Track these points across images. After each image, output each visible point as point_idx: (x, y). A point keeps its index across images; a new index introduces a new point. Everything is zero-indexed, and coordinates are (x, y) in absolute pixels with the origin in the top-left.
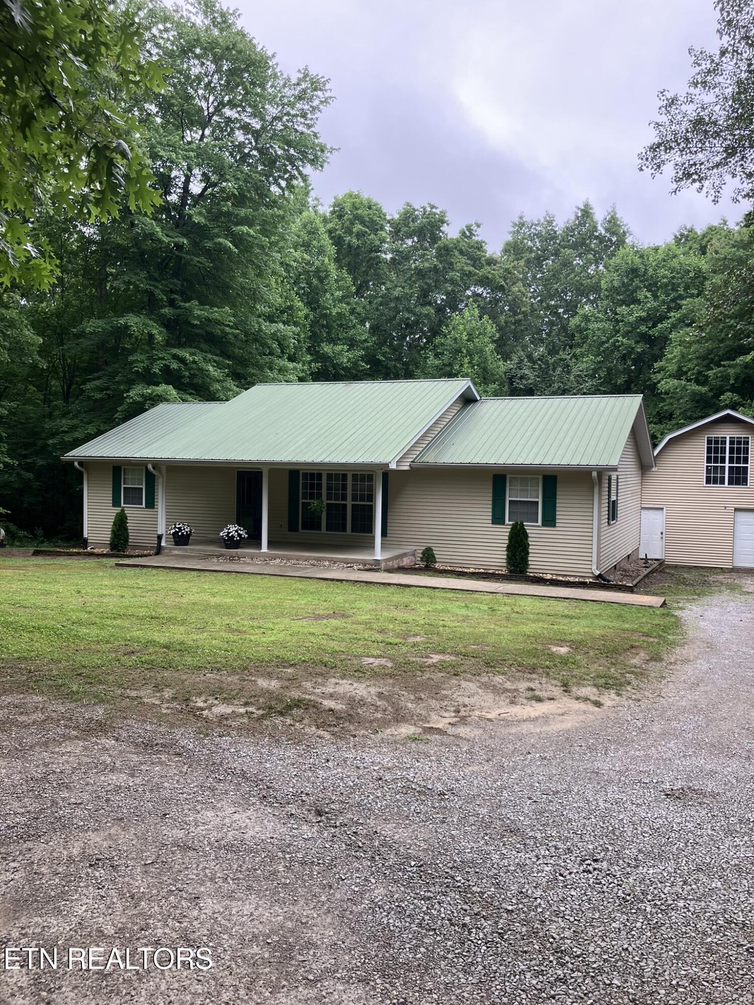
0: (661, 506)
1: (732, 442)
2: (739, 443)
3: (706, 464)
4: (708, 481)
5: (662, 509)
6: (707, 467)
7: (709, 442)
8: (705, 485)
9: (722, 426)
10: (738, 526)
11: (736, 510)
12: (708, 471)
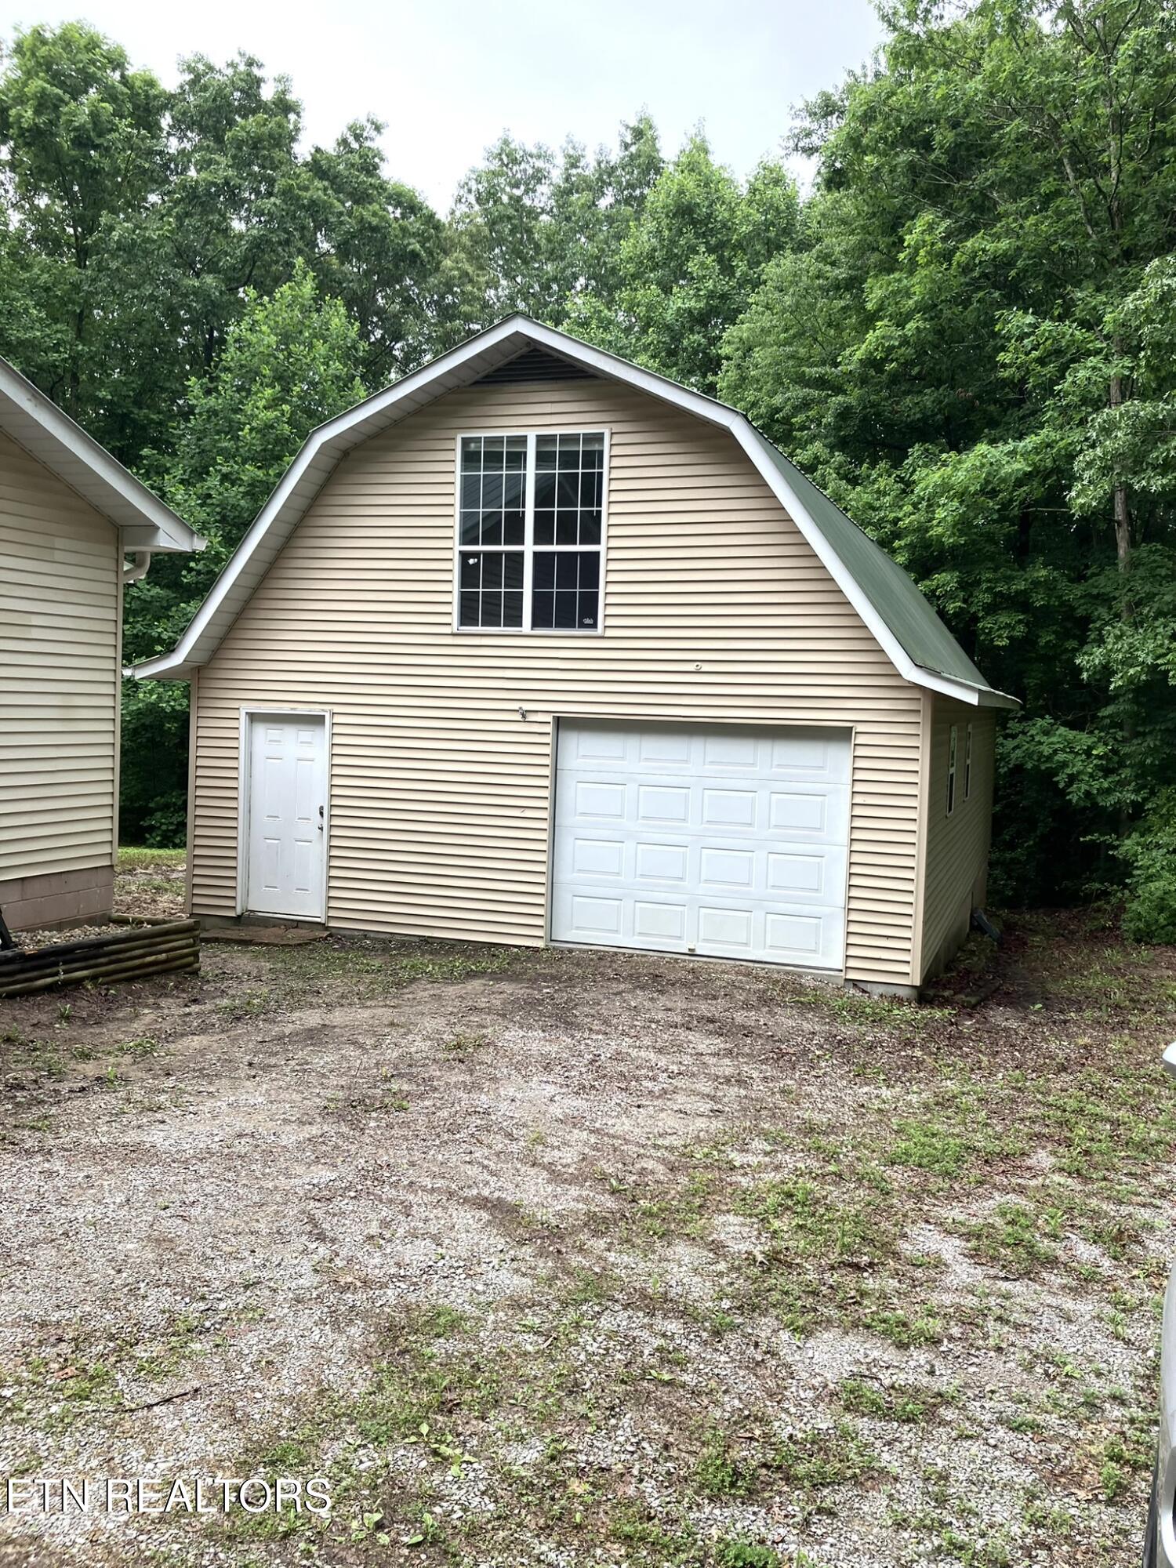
0: (315, 710)
1: (543, 458)
2: (569, 459)
3: (459, 548)
4: (468, 616)
5: (318, 720)
6: (465, 556)
7: (470, 458)
8: (455, 627)
9: (511, 392)
10: (572, 793)
11: (563, 724)
12: (468, 575)
